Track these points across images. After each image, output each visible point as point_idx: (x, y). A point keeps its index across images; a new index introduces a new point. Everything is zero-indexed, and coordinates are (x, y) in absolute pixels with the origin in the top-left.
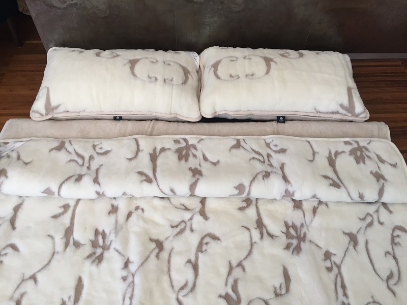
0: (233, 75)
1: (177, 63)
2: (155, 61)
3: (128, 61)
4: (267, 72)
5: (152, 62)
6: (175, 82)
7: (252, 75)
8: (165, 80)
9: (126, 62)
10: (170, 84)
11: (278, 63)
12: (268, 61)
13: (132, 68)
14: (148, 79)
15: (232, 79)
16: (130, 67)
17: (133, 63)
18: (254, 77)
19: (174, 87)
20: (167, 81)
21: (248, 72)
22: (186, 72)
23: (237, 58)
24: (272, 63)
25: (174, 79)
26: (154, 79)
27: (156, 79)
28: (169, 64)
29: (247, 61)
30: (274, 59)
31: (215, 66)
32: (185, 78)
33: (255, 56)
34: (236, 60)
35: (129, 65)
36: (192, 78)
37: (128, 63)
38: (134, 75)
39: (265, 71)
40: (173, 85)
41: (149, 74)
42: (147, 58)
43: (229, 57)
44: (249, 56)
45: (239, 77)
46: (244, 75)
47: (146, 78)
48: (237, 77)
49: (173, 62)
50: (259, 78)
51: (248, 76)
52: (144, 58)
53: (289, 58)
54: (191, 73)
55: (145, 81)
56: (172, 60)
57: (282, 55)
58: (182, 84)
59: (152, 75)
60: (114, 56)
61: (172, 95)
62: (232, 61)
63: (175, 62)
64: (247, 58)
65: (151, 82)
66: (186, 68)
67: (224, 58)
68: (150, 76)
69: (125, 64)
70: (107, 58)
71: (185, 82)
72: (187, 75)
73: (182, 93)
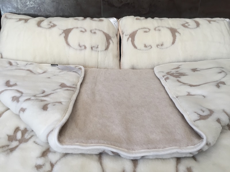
0: (147, 45)
1: (101, 31)
2: (84, 30)
3: (62, 31)
4: (173, 43)
5: (81, 31)
6: (99, 49)
7: (162, 45)
8: (92, 48)
9: (61, 33)
10: (96, 51)
11: (182, 34)
12: (173, 31)
13: (66, 38)
14: (79, 48)
15: (146, 48)
16: (65, 37)
17: (67, 32)
18: (163, 47)
19: (99, 53)
20: (93, 49)
21: (158, 42)
22: (108, 38)
23: (150, 30)
24: (177, 34)
25: (99, 46)
26: (83, 47)
27: (85, 48)
28: (95, 33)
29: (157, 32)
30: (178, 30)
31: (132, 36)
32: (107, 45)
33: (163, 27)
34: (149, 31)
35: (64, 35)
36: (113, 42)
37: (63, 33)
38: (68, 44)
39: (172, 41)
40: (99, 51)
41: (79, 43)
42: (77, 28)
43: (143, 28)
44: (159, 27)
45: (152, 47)
46: (155, 45)
47: (77, 47)
48: (150, 47)
49: (98, 30)
50: (167, 48)
51: (158, 46)
52: (75, 28)
53: (189, 28)
54: (112, 39)
55: (76, 49)
56: (97, 28)
57: (184, 25)
58: (106, 50)
59: (81, 44)
60: (51, 26)
61: (98, 60)
62: (145, 32)
63: (99, 30)
64: (157, 29)
65: (81, 50)
66: (108, 35)
67: (139, 29)
68: (80, 45)
69: (61, 35)
70: (46, 28)
71: (107, 48)
72: (109, 41)
73: (105, 57)
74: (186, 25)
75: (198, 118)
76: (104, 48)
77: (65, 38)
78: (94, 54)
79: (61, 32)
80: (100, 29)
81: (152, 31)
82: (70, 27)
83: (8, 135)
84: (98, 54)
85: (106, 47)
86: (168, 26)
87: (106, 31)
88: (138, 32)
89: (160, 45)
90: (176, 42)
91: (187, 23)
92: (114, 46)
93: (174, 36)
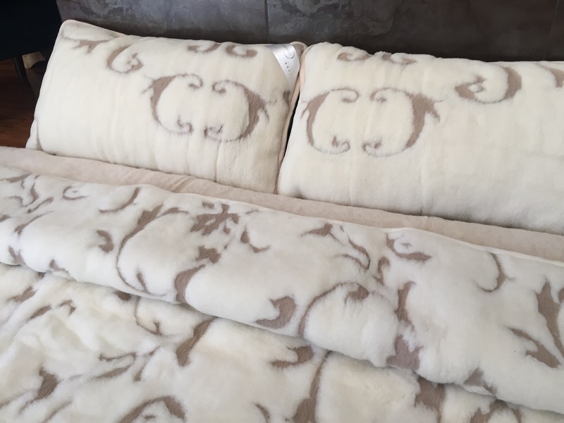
0: (339, 139)
1: (242, 86)
2: (197, 83)
3: (149, 82)
4: (410, 143)
5: (192, 85)
6: (223, 136)
7: (378, 145)
8: (206, 132)
9: (146, 87)
10: (215, 140)
11: (442, 119)
12: (422, 107)
13: (154, 100)
14: (177, 129)
15: (335, 149)
16: (152, 99)
17: (159, 86)
18: (379, 151)
19: (222, 145)
20: (210, 133)
21: (368, 136)
22: (255, 105)
23: (358, 95)
24: (428, 118)
25: (224, 129)
26: (186, 129)
27: (191, 129)
28: (222, 91)
29: (375, 105)
30: (437, 106)
31: (315, 104)
32: (248, 123)
33: (396, 90)
34: (355, 100)
35: (151, 92)
36: (267, 117)
37: (150, 87)
38: (156, 118)
39: (406, 138)
40: (220, 141)
41: (179, 117)
42: (184, 76)
43: (344, 89)
44: (385, 89)
45: (349, 148)
46: (360, 144)
47: (172, 125)
48: (345, 146)
49: (233, 83)
50: (388, 155)
51: (367, 148)
52: (179, 75)
53: (476, 100)
54: (268, 107)
55: (170, 132)
56: (231, 78)
57: (463, 91)
58: (240, 137)
59: (184, 120)
60: (133, 67)
61: (216, 161)
62: (346, 100)
63: (236, 84)
64: (378, 96)
65: (180, 134)
66: (258, 96)
67: (333, 90)
68: (181, 123)
69: (145, 91)
70: (120, 73)
71: (245, 133)
72: (256, 112)
73: (235, 158)
74: (473, 88)
76: (237, 133)
77: (152, 102)
78: (209, 146)
80: (239, 81)
81: (364, 100)
82: (168, 73)
84: (218, 147)
85: (245, 129)
86: (413, 89)
87: (253, 87)
88: (328, 99)
89: (373, 145)
90: (419, 142)
91: (479, 80)
92: (266, 128)
93: (418, 123)
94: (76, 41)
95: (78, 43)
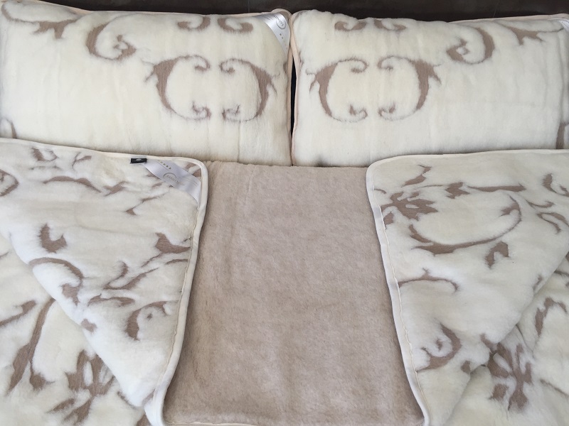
0: (356, 107)
1: (248, 63)
2: (203, 64)
3: (150, 69)
4: (420, 105)
5: (198, 68)
6: (242, 116)
7: (392, 110)
8: (224, 114)
9: (148, 74)
10: (235, 121)
11: (443, 82)
12: (424, 72)
13: (161, 87)
14: (194, 115)
15: (353, 117)
16: (157, 86)
17: (162, 71)
18: (394, 115)
19: (242, 124)
20: (228, 115)
21: (384, 102)
22: (263, 80)
23: (366, 65)
24: (431, 81)
25: (242, 109)
26: (204, 114)
27: (208, 114)
28: (231, 71)
29: (384, 73)
30: (437, 70)
31: (324, 77)
32: (260, 100)
33: (399, 58)
34: (364, 70)
35: (154, 80)
36: (275, 91)
37: (152, 74)
38: (167, 105)
39: (416, 101)
40: (240, 122)
41: (194, 103)
42: (187, 57)
43: (351, 59)
44: (389, 57)
45: (366, 115)
46: (376, 111)
47: (188, 113)
48: (363, 114)
49: (239, 60)
50: (402, 118)
51: (383, 113)
52: (181, 57)
53: (465, 61)
54: (274, 81)
55: (187, 119)
56: (236, 56)
57: (453, 54)
58: (257, 115)
59: (199, 105)
60: (123, 51)
61: (239, 142)
62: (355, 71)
63: (243, 62)
64: (384, 64)
65: (199, 119)
66: (265, 72)
67: (340, 61)
68: (197, 108)
69: (147, 79)
70: (110, 59)
71: (259, 112)
72: (265, 88)
73: (256, 136)
74: (460, 51)
75: (426, 365)
76: (254, 112)
77: (159, 90)
78: (229, 128)
79: (148, 70)
80: (244, 58)
81: (373, 69)
82: (169, 56)
83: (67, 374)
84: (239, 128)
85: (259, 106)
86: (413, 56)
87: (258, 63)
88: (337, 70)
89: (388, 110)
90: (426, 103)
91: (463, 43)
92: (276, 102)
93: (424, 87)
94: (33, 23)
95: (37, 27)
